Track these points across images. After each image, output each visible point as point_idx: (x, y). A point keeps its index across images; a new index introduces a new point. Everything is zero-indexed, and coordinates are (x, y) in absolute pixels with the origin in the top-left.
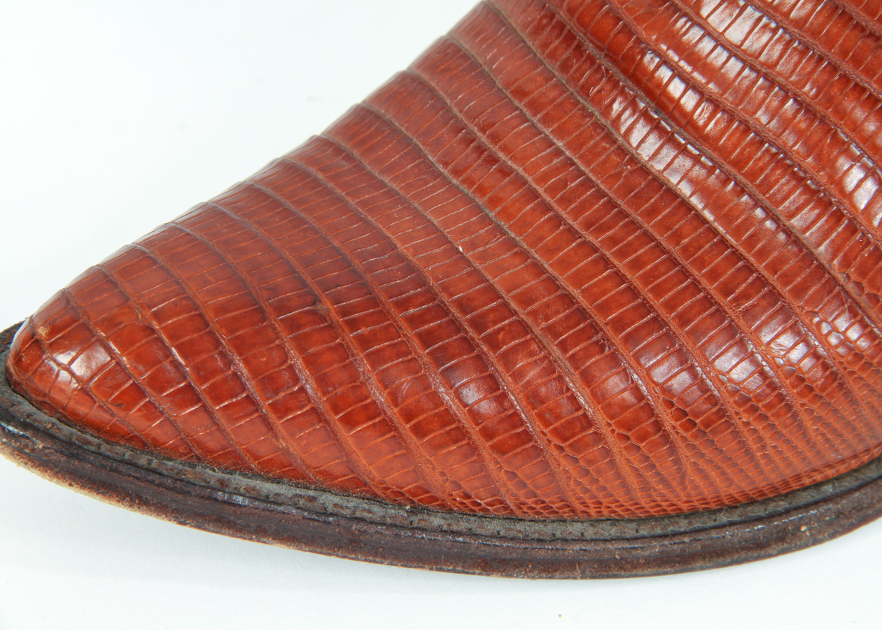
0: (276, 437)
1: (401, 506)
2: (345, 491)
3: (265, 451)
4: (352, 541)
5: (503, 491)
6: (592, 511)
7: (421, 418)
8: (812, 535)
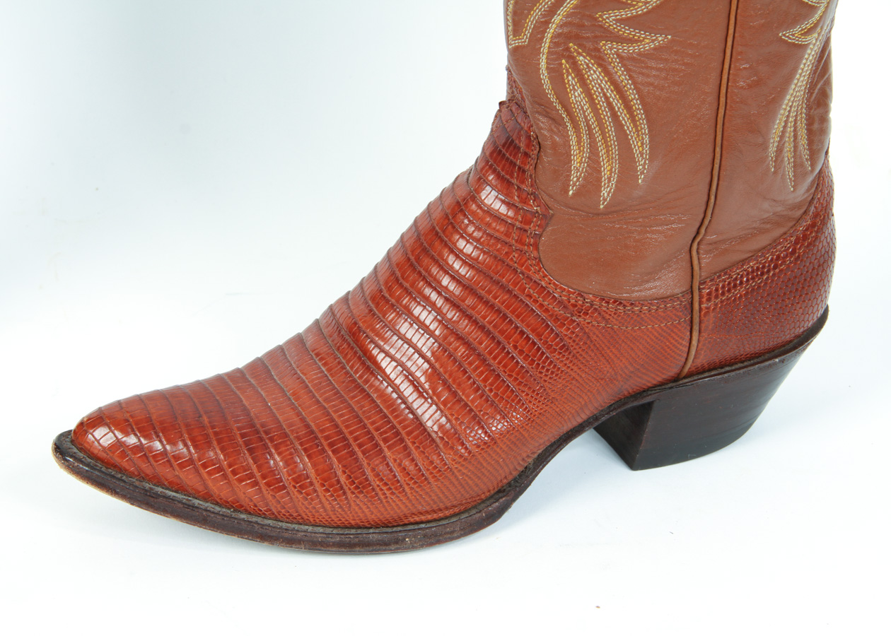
0: (174, 470)
1: (229, 509)
2: (205, 500)
3: (170, 476)
4: (204, 520)
5: (270, 504)
6: (312, 520)
7: (236, 467)
8: (411, 543)
